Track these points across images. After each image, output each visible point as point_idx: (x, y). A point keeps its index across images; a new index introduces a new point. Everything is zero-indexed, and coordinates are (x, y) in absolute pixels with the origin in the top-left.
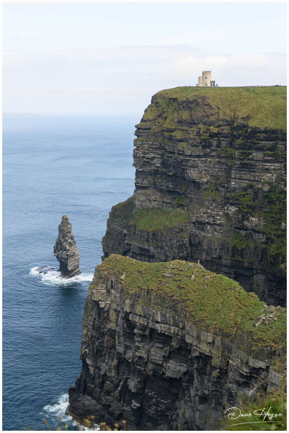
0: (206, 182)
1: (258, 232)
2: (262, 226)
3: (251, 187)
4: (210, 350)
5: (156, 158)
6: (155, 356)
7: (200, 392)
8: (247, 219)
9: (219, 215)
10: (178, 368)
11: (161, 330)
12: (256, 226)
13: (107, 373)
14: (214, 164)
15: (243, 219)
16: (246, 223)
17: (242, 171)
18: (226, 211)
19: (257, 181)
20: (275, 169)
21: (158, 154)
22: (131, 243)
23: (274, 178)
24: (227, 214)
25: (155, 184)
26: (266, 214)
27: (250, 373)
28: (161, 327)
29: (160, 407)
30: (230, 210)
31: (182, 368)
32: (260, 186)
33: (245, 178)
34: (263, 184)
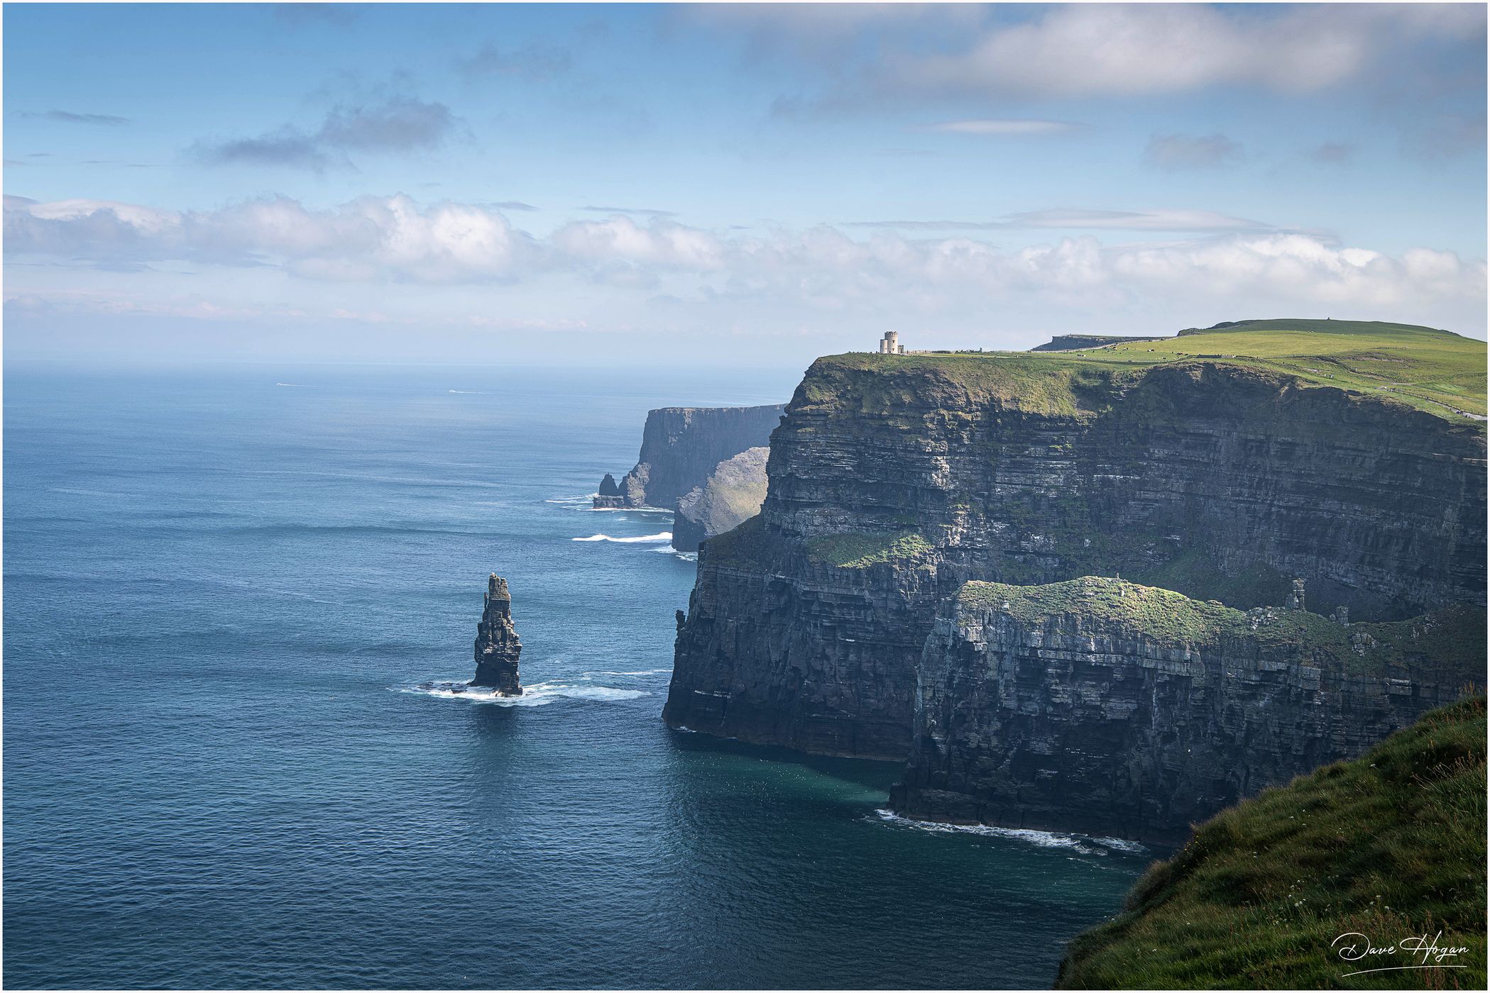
0: (954, 490)
1: (1045, 555)
2: (1053, 545)
3: (1029, 493)
4: (1187, 669)
5: (844, 458)
6: (1091, 697)
7: (1166, 728)
8: (1028, 539)
9: (980, 536)
10: (1125, 706)
11: (1096, 662)
12: (1042, 546)
13: (980, 744)
14: (964, 464)
15: (1020, 538)
16: (1023, 543)
17: (1012, 472)
18: (989, 530)
19: (1039, 485)
20: (1062, 469)
21: (848, 452)
22: (819, 589)
23: (1061, 480)
24: (991, 534)
25: (838, 498)
26: (1056, 529)
27: (1261, 681)
28: (1096, 658)
29: (1092, 766)
30: (995, 528)
31: (1129, 705)
32: (1043, 492)
33: (1017, 482)
34: (1048, 489)
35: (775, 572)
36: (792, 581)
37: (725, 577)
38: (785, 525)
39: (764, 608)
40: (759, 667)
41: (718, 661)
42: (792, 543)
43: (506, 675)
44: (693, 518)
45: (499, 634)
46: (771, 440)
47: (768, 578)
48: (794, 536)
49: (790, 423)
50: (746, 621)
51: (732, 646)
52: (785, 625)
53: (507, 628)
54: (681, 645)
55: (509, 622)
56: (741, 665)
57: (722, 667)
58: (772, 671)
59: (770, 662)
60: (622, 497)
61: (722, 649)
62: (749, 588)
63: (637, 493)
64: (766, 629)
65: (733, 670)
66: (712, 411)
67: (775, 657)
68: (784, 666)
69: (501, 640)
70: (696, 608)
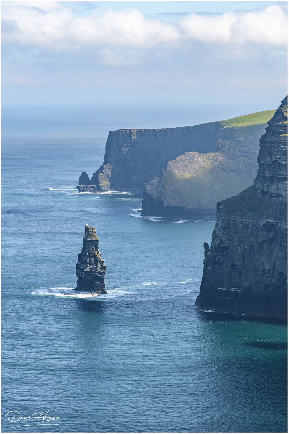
35: (267, 218)
36: (278, 223)
37: (235, 222)
38: (272, 191)
39: (260, 239)
40: (257, 273)
41: (232, 271)
42: (277, 201)
43: (98, 283)
44: (155, 195)
45: (93, 260)
46: (260, 142)
47: (262, 222)
48: (277, 197)
49: (274, 131)
50: (248, 247)
51: (241, 262)
52: (273, 249)
53: (98, 256)
54: (207, 263)
55: (98, 253)
56: (246, 273)
57: (235, 274)
58: (266, 275)
59: (264, 270)
60: (95, 186)
61: (235, 263)
62: (250, 228)
63: (105, 182)
64: (261, 251)
65: (241, 276)
66: (149, 131)
67: (268, 267)
68: (273, 272)
69: (95, 263)
70: (217, 240)
